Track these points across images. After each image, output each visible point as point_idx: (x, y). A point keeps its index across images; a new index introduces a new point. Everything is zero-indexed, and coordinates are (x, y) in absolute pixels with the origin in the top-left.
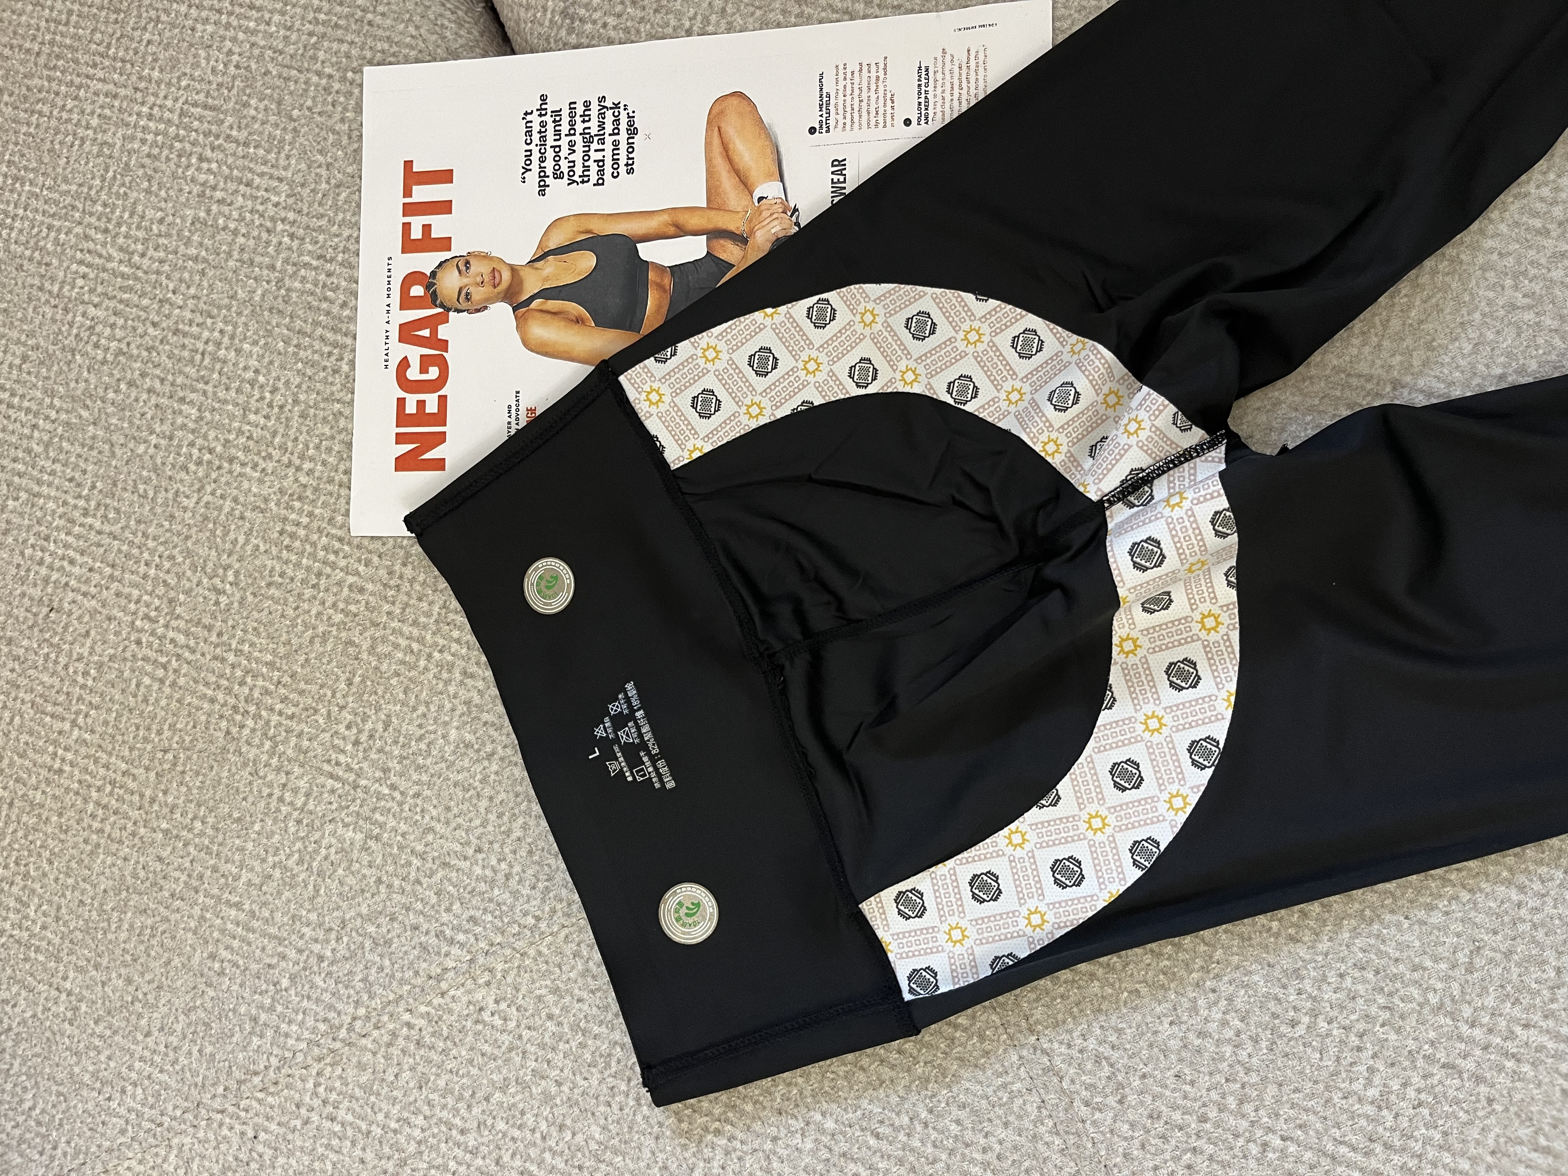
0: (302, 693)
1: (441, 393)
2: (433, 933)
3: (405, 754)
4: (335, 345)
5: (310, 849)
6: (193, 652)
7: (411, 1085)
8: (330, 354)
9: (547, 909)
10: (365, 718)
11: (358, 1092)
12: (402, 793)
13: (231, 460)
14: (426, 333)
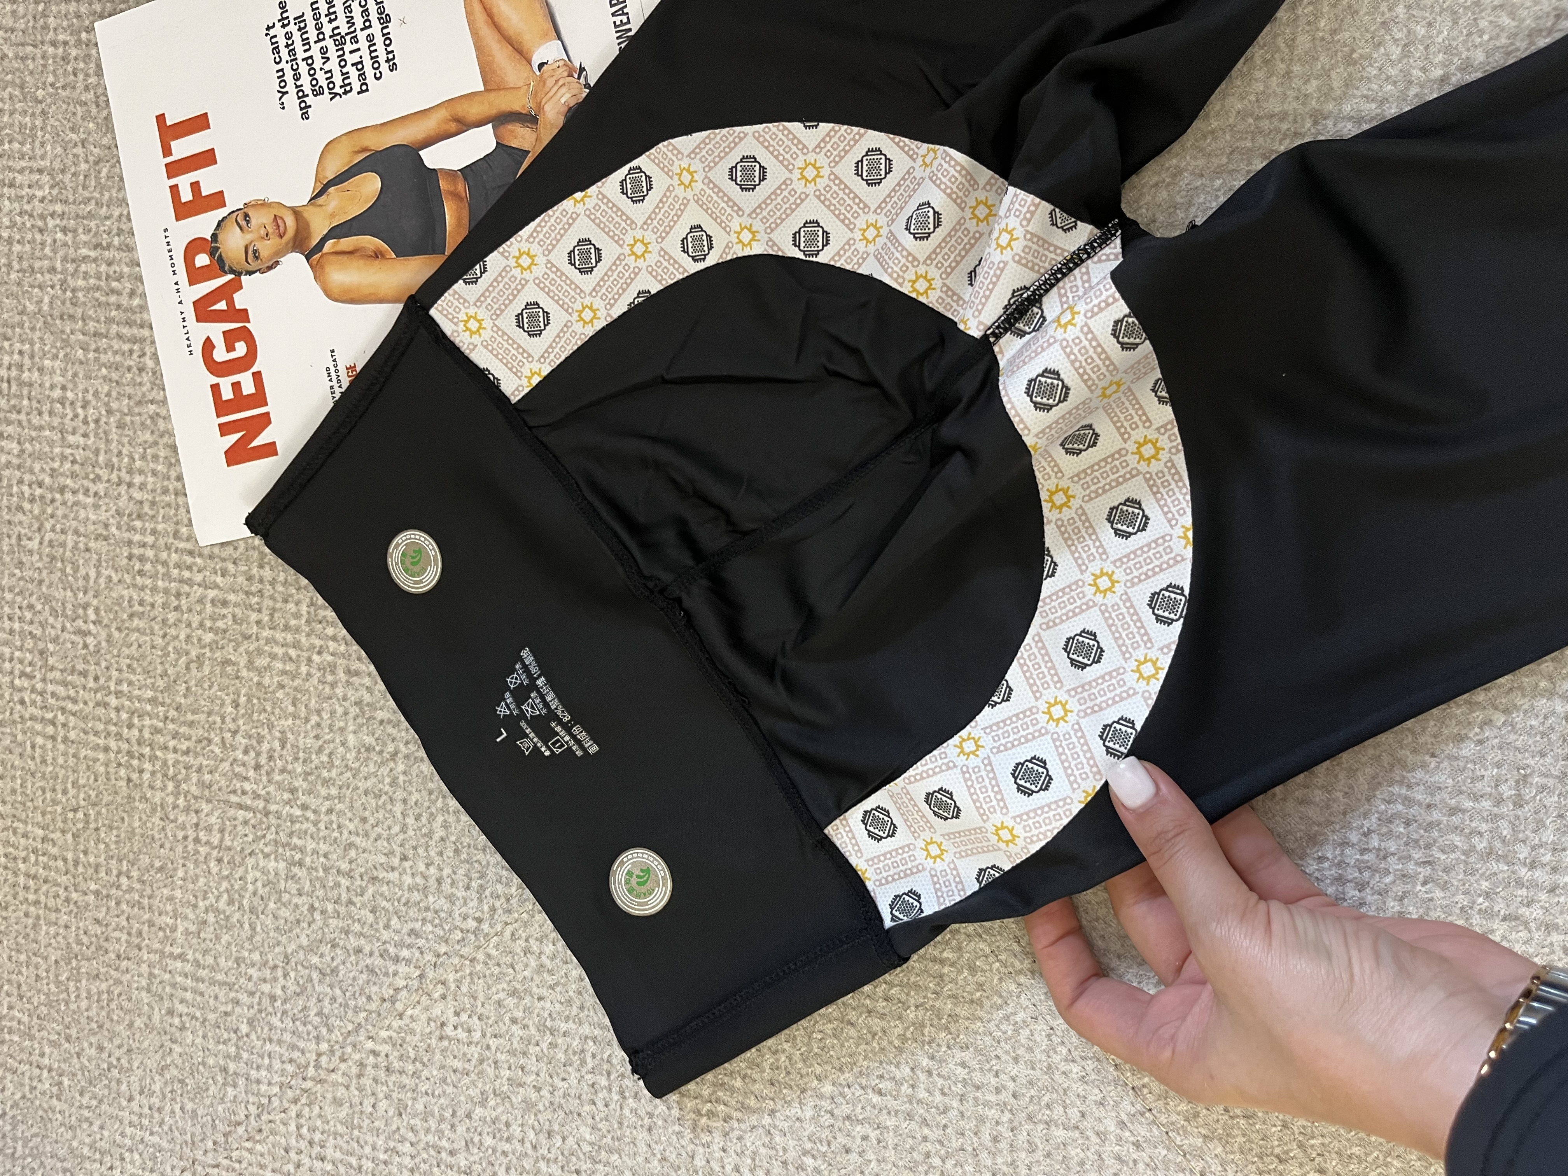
0: (191, 724)
1: (254, 369)
2: (377, 953)
3: (308, 770)
5: (237, 887)
6: (75, 701)
7: (391, 1113)
9: (486, 908)
10: (260, 740)
11: (341, 1129)
12: (315, 812)
14: (222, 305)
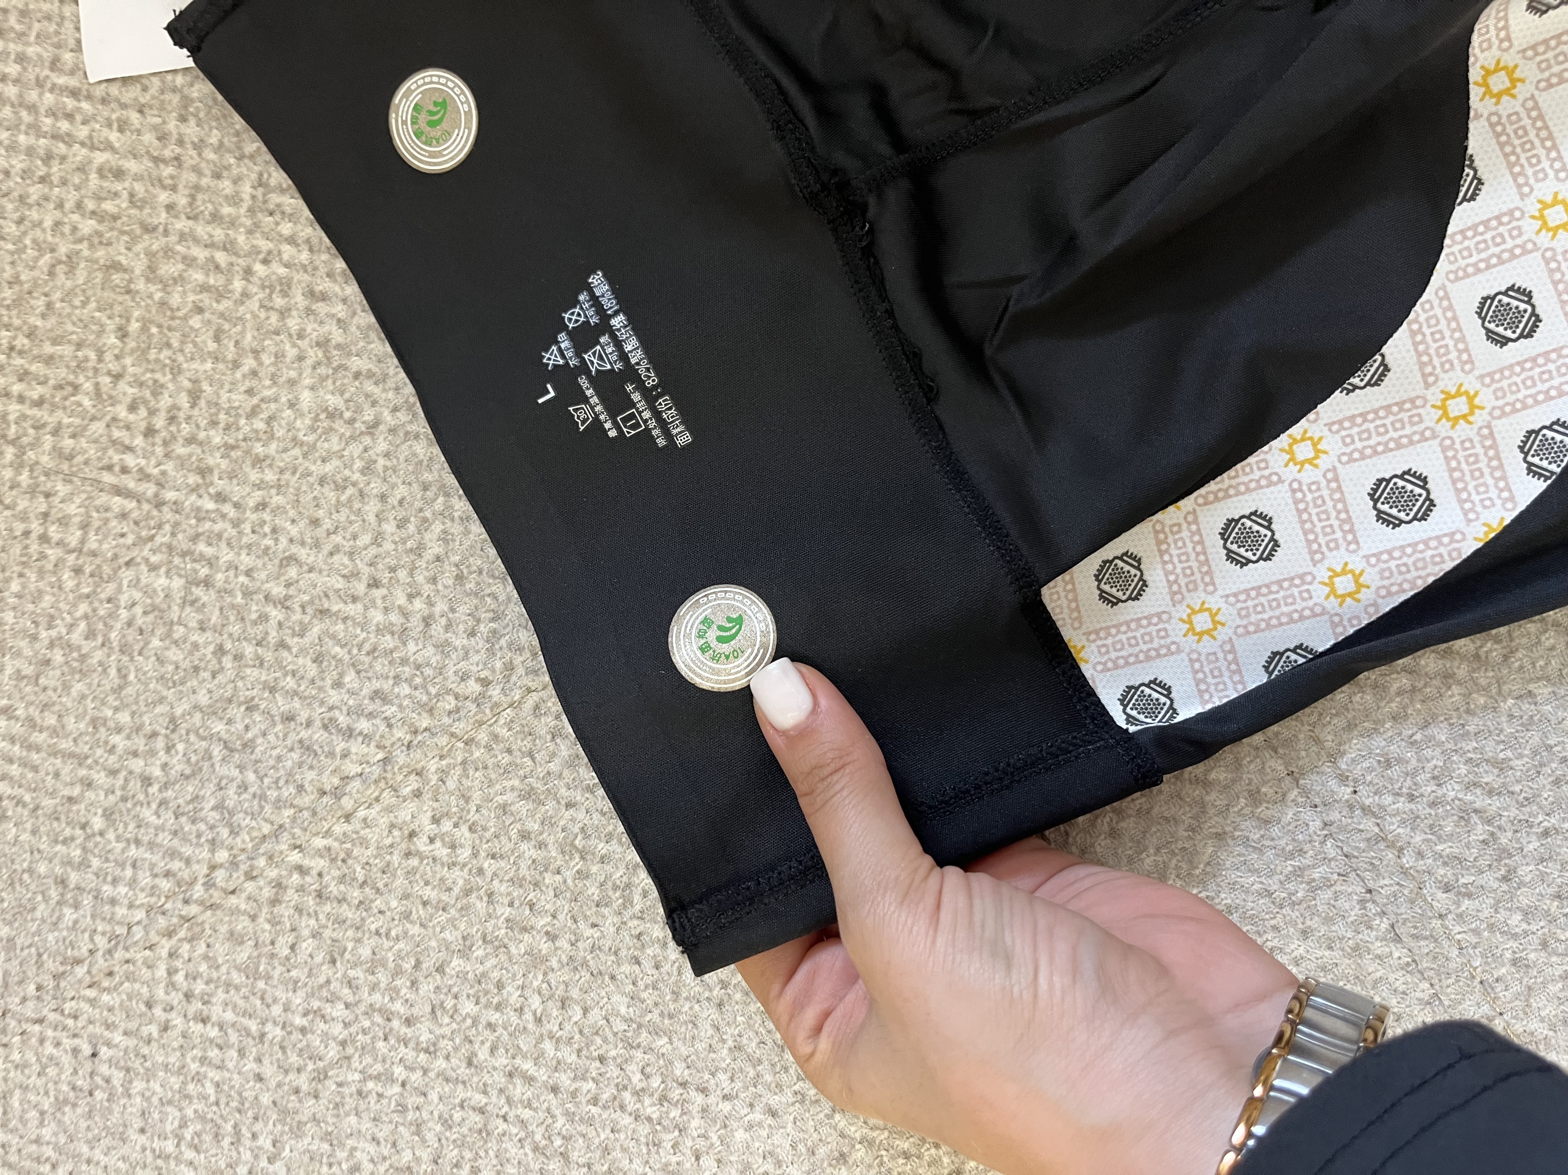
0: (49, 360)
2: (318, 723)
3: (231, 441)
5: (102, 613)
7: (319, 959)
9: (498, 665)
10: (157, 389)
11: (237, 978)
12: (237, 505)
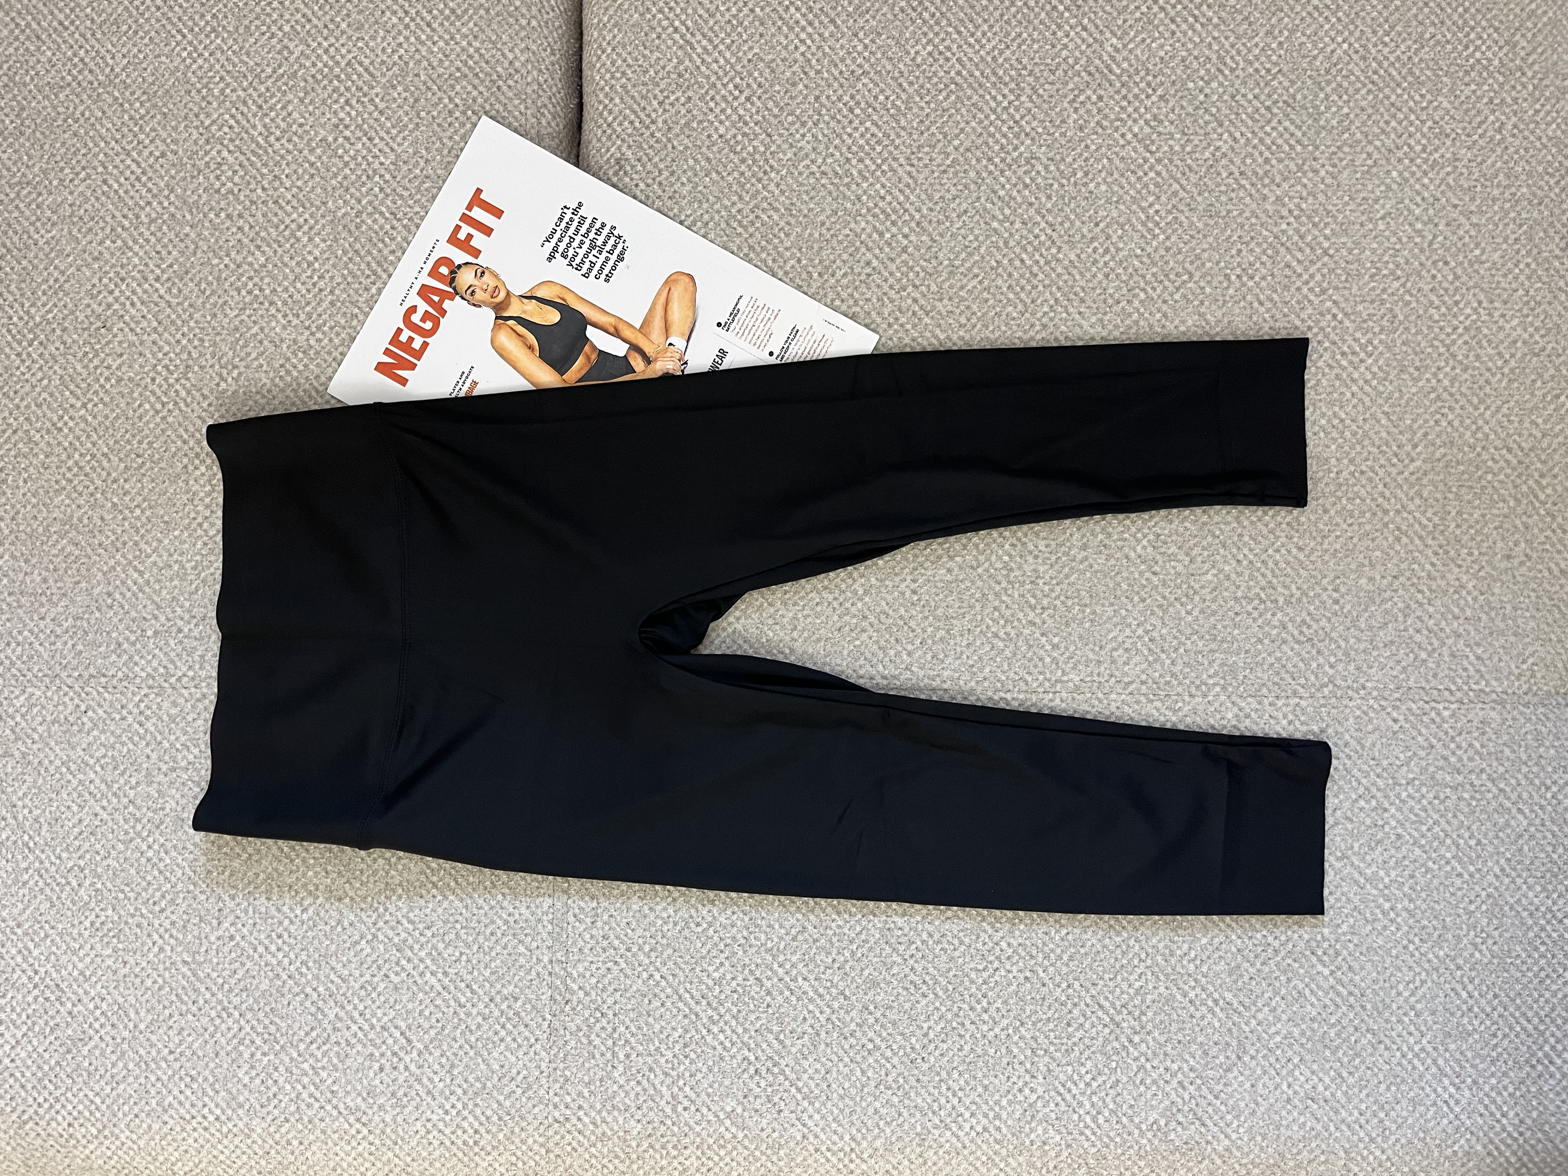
1: (427, 340)
4: (375, 273)
8: (368, 277)
13: (271, 303)
14: (436, 299)
